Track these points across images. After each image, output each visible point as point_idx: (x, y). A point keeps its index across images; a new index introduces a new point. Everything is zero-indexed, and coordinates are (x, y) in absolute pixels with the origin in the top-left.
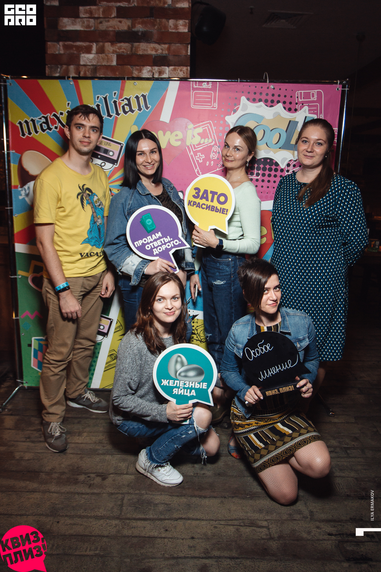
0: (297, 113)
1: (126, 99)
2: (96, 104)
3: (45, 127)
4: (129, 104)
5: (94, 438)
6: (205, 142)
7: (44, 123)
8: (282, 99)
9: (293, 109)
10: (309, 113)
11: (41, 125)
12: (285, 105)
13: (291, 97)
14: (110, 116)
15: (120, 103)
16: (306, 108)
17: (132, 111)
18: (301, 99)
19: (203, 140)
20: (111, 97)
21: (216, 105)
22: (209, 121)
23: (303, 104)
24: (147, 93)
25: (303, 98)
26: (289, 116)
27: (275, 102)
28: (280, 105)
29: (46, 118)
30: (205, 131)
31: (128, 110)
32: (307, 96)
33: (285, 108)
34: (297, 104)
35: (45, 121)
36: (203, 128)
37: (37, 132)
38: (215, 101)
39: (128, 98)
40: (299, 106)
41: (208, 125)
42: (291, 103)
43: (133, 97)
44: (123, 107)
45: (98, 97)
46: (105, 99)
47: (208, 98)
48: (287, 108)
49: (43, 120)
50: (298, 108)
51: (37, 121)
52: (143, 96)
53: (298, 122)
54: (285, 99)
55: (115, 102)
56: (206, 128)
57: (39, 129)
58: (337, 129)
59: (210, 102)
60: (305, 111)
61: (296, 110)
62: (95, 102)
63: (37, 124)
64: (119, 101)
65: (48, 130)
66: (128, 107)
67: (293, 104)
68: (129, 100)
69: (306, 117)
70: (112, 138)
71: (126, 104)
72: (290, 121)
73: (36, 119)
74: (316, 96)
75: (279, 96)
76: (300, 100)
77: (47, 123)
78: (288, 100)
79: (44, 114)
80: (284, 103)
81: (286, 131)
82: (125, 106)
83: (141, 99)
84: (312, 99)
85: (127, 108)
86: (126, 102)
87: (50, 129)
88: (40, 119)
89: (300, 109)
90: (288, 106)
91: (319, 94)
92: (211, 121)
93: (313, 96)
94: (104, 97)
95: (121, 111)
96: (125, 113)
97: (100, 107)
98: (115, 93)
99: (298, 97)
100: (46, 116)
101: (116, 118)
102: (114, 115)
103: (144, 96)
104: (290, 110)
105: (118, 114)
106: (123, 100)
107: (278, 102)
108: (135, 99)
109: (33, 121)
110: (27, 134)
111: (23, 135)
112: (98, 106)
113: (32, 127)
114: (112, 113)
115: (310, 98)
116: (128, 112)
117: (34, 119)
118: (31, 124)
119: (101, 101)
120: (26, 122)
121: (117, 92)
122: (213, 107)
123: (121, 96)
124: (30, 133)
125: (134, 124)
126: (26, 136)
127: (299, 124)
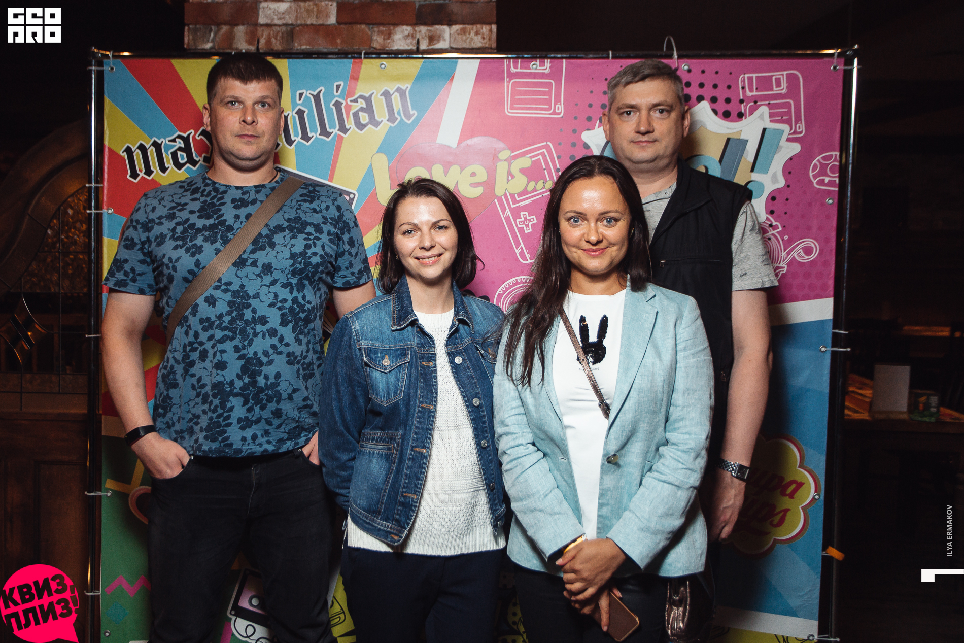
0: (744, 121)
1: (361, 97)
2: (296, 110)
3: (182, 159)
4: (369, 109)
6: (538, 188)
7: (180, 149)
8: (708, 92)
9: (734, 114)
10: (771, 121)
11: (174, 155)
12: (715, 106)
13: (729, 87)
14: (328, 134)
15: (348, 108)
16: (764, 110)
17: (376, 124)
18: (751, 90)
19: (532, 184)
20: (329, 95)
21: (561, 108)
22: (545, 143)
23: (756, 102)
24: (407, 85)
25: (757, 89)
26: (725, 128)
27: (693, 99)
28: (705, 105)
29: (186, 140)
30: (536, 164)
31: (367, 120)
32: (764, 83)
33: (715, 112)
34: (742, 101)
35: (182, 145)
36: (531, 157)
37: (163, 169)
38: (558, 100)
39: (367, 95)
40: (746, 106)
41: (544, 150)
42: (728, 101)
43: (377, 94)
44: (356, 115)
45: (301, 95)
46: (317, 98)
47: (544, 93)
48: (720, 112)
49: (180, 143)
50: (745, 110)
51: (167, 146)
52: (399, 90)
53: (746, 142)
54: (715, 93)
55: (338, 105)
56: (540, 157)
57: (169, 163)
58: (838, 153)
59: (548, 102)
60: (761, 117)
61: (741, 116)
62: (294, 105)
63: (167, 152)
64: (346, 101)
65: (188, 165)
66: (366, 115)
67: (735, 101)
68: (368, 100)
69: (764, 130)
70: (331, 180)
71: (362, 109)
72: (728, 140)
73: (164, 141)
74: (784, 85)
75: (701, 85)
76: (749, 94)
77: (187, 149)
78: (722, 94)
79: (180, 131)
80: (714, 100)
81: (721, 161)
82: (361, 114)
83: (396, 99)
84: (776, 90)
85: (364, 118)
86: (362, 103)
87: (194, 163)
88: (173, 141)
89: (751, 114)
90: (721, 106)
91: (792, 79)
92: (549, 143)
93: (778, 84)
94: (315, 93)
95: (350, 124)
96: (360, 126)
97: (305, 115)
98: (338, 87)
99: (743, 88)
100: (185, 135)
101: (340, 139)
102: (335, 131)
103: (401, 92)
104: (726, 115)
105: (343, 129)
106: (355, 101)
107: (701, 99)
108: (383, 98)
109: (157, 146)
110: (142, 174)
111: (135, 175)
112: (300, 113)
113: (153, 159)
114: (330, 128)
115: (772, 89)
116: (365, 126)
117: (160, 142)
118: (152, 152)
119: (307, 103)
120: (142, 148)
121: (342, 83)
122: (554, 113)
123: (350, 93)
124: (149, 172)
125: (379, 151)
126: (139, 178)
127: (748, 146)
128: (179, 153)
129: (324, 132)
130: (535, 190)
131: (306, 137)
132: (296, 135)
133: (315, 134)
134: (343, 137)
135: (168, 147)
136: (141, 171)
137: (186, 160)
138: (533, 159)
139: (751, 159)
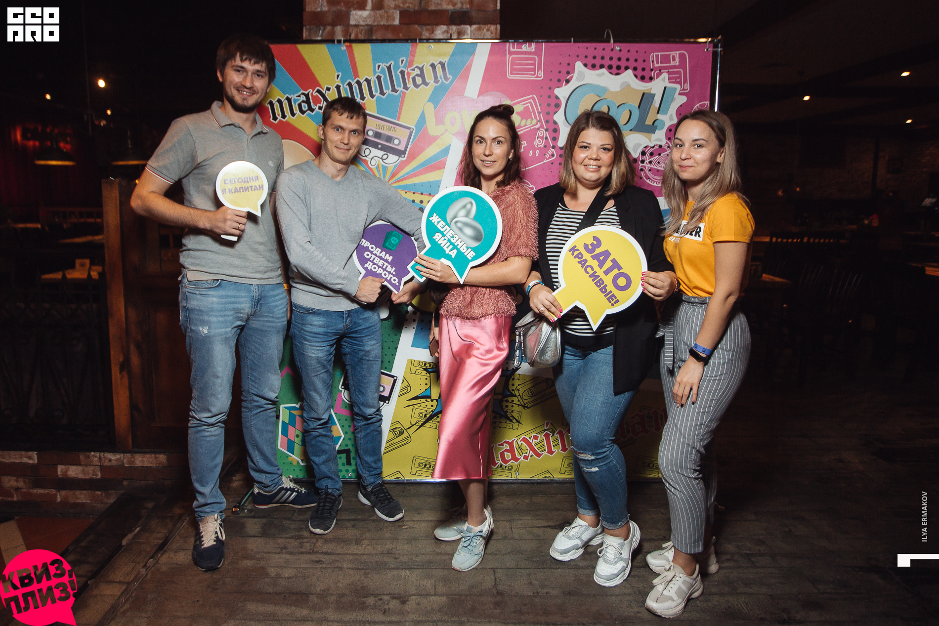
0: (653, 82)
1: (417, 67)
2: (376, 75)
3: (305, 107)
4: (422, 75)
5: (379, 547)
6: (527, 124)
7: (303, 101)
8: (632, 63)
9: (647, 78)
10: (669, 82)
11: (300, 105)
12: (636, 73)
13: (644, 61)
14: (396, 91)
15: (409, 74)
16: (665, 75)
17: (426, 84)
18: (658, 63)
19: (524, 121)
20: (397, 66)
21: (541, 74)
22: (532, 96)
23: (660, 70)
24: (446, 59)
25: (661, 62)
26: (641, 86)
27: (623, 67)
28: (630, 72)
29: (307, 96)
30: (527, 109)
31: (421, 82)
32: (666, 59)
33: (636, 76)
34: (652, 70)
35: (305, 99)
36: (523, 105)
37: (293, 114)
38: (539, 69)
39: (421, 66)
40: (655, 72)
41: (531, 100)
42: (643, 69)
43: (427, 65)
44: (414, 79)
45: (379, 66)
46: (389, 68)
47: (531, 64)
48: (639, 77)
49: (303, 98)
50: (654, 75)
51: (294, 99)
52: (440, 63)
53: (654, 95)
54: (636, 64)
55: (402, 72)
56: (529, 104)
57: (296, 110)
58: (709, 103)
59: (534, 70)
60: (664, 80)
61: (651, 79)
62: (375, 72)
63: (295, 103)
64: (408, 70)
65: (309, 112)
66: (420, 79)
67: (647, 70)
68: (421, 69)
69: (665, 88)
70: (398, 120)
71: (417, 75)
72: (644, 94)
73: (293, 97)
74: (677, 60)
75: (628, 60)
76: (656, 65)
77: (307, 102)
78: (640, 65)
79: (303, 90)
80: (635, 69)
81: (639, 107)
82: (417, 78)
83: (439, 68)
84: (672, 63)
85: (419, 80)
86: (417, 71)
87: (312, 110)
88: (299, 96)
89: (657, 78)
90: (640, 73)
91: (682, 57)
92: (534, 96)
93: (674, 59)
94: (388, 65)
95: (410, 84)
96: (417, 86)
97: (382, 79)
98: (402, 61)
99: (653, 62)
100: (306, 93)
101: (404, 94)
102: (401, 89)
103: (443, 65)
104: (643, 78)
105: (406, 88)
106: (413, 70)
107: (627, 68)
108: (431, 68)
109: (289, 100)
110: (279, 118)
111: (275, 118)
112: (379, 78)
113: (286, 108)
114: (397, 87)
115: (670, 63)
116: (420, 85)
117: (290, 97)
118: (285, 104)
119: (383, 71)
120: (279, 101)
121: (405, 59)
122: (537, 77)
123: (410, 64)
124: (284, 116)
125: (429, 101)
126: (278, 120)
127: (656, 98)
128: (303, 104)
129: (394, 90)
130: (525, 125)
131: (382, 93)
132: (376, 91)
133: (388, 91)
134: (405, 93)
135: (295, 101)
136: (279, 116)
137: (307, 108)
138: (525, 106)
139: (657, 106)
